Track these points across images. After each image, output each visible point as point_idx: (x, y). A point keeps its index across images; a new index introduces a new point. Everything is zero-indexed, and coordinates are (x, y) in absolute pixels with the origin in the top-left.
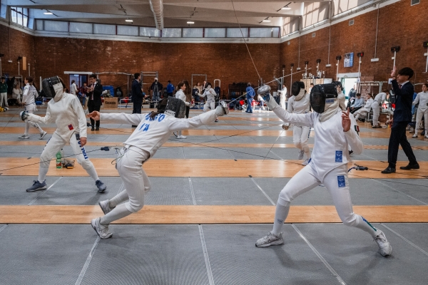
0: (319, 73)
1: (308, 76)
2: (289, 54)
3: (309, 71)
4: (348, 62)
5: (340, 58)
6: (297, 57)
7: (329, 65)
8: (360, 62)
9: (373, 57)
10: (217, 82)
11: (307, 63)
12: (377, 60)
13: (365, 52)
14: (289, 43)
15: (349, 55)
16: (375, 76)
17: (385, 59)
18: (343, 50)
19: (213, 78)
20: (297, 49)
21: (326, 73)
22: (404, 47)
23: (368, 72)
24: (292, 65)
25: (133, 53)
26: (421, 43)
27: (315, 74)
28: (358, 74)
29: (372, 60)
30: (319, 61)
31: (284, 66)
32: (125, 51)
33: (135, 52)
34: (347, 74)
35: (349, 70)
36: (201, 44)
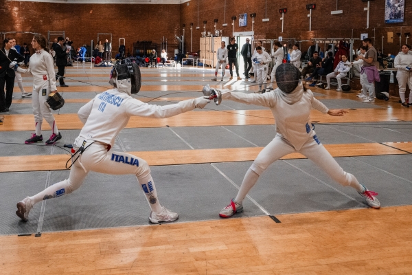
0: (217, 32)
1: (207, 34)
2: (189, 15)
3: (207, 30)
4: (242, 22)
5: (235, 18)
6: (195, 17)
7: (226, 25)
8: (253, 22)
9: (265, 18)
10: (122, 41)
11: (205, 22)
12: (268, 20)
13: (257, 13)
14: (188, 4)
15: (243, 16)
16: (267, 34)
17: (275, 19)
18: (237, 11)
19: (118, 37)
20: (195, 9)
21: (223, 31)
22: (290, 9)
23: (261, 31)
24: (192, 24)
25: (39, 13)
26: (304, 5)
27: (213, 32)
28: (252, 33)
29: (264, 20)
30: (216, 21)
31: (184, 26)
32: (32, 11)
33: (42, 12)
34: (242, 33)
35: (243, 29)
36: (105, 4)
